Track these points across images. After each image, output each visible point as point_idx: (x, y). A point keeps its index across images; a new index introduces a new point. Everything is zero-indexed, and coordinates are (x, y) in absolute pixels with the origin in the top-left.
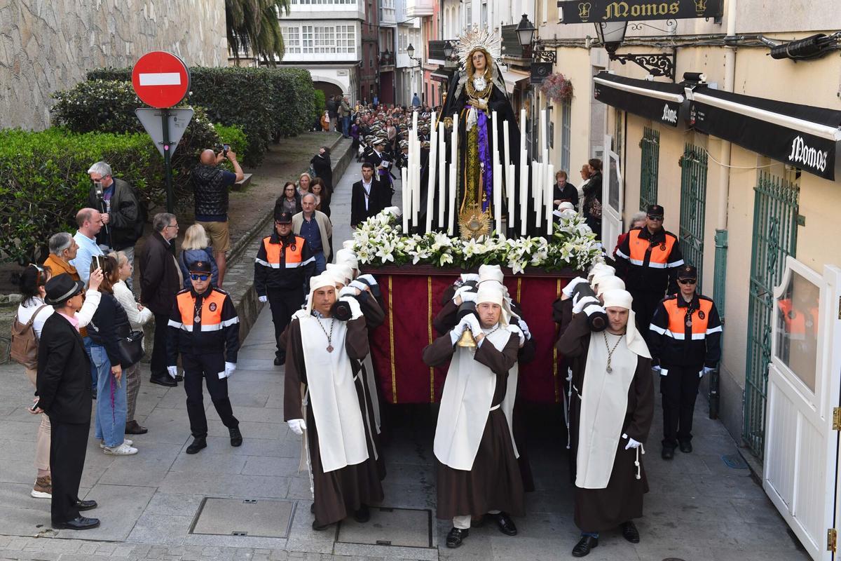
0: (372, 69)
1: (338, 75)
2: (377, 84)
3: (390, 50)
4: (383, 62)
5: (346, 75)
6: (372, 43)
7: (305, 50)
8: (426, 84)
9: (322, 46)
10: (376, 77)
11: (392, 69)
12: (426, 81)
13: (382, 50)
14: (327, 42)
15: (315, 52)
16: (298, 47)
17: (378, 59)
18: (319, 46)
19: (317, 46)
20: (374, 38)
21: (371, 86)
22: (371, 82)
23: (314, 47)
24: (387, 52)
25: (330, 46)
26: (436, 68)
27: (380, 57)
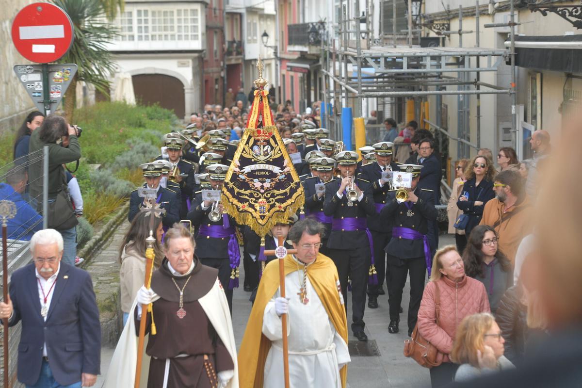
0: (217, 60)
1: (179, 66)
2: (223, 78)
3: (237, 39)
4: (229, 53)
5: (188, 66)
6: (217, 30)
7: (140, 38)
8: (284, 76)
9: (160, 33)
10: (222, 70)
11: (240, 61)
12: (284, 72)
13: (228, 38)
14: (166, 29)
15: (152, 39)
16: (131, 33)
17: (223, 50)
18: (157, 33)
19: (154, 33)
20: (219, 25)
21: (217, 80)
22: (216, 76)
23: (151, 33)
24: (234, 42)
25: (169, 33)
26: (296, 57)
27: (226, 46)
